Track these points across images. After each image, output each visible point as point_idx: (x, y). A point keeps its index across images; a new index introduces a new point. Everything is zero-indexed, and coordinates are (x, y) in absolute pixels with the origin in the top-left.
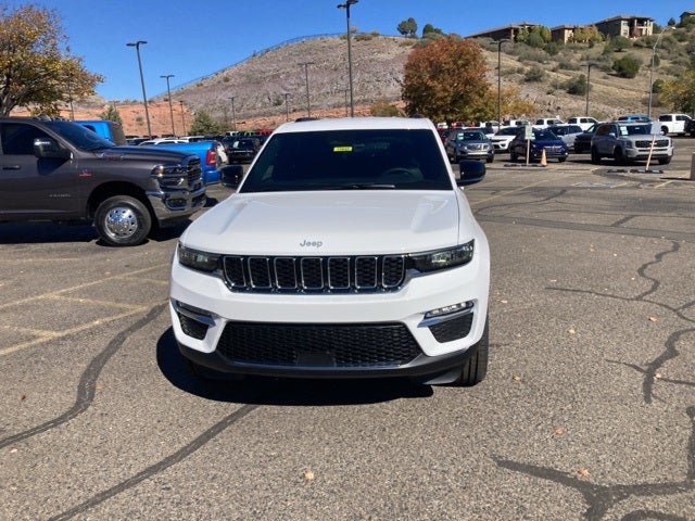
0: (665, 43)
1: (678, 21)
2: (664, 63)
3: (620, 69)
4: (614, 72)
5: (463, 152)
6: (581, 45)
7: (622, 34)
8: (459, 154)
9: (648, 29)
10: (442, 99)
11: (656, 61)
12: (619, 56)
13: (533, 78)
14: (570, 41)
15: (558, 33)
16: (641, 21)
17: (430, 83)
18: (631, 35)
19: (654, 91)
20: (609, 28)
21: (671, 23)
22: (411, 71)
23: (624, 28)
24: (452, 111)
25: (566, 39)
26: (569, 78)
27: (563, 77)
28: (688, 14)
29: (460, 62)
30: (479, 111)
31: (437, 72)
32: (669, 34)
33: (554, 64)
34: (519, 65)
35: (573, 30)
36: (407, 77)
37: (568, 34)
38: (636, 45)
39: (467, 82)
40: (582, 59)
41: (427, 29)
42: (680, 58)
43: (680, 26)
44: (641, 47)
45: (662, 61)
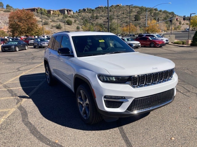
0: (76, 17)
1: (78, 12)
2: (77, 22)
3: (68, 23)
4: (66, 23)
5: (41, 45)
6: (56, 15)
7: (66, 13)
8: (40, 45)
9: (72, 13)
10: (24, 29)
11: (75, 21)
12: (66, 19)
13: (46, 24)
14: (53, 14)
15: (49, 12)
16: (70, 11)
17: (19, 23)
18: (68, 14)
19: (77, 29)
20: (62, 11)
21: (77, 12)
22: (11, 19)
23: (66, 12)
24: (28, 33)
25: (52, 14)
26: (56, 24)
27: (54, 24)
28: (80, 10)
29: (28, 17)
30: (37, 33)
31: (20, 20)
32: (77, 15)
33: (50, 20)
34: (40, 20)
35: (53, 11)
36: (10, 21)
37: (52, 12)
38: (70, 17)
39: (32, 24)
40: (57, 19)
41: (7, 6)
42: (80, 21)
43: (79, 13)
44: (71, 17)
45: (77, 21)
